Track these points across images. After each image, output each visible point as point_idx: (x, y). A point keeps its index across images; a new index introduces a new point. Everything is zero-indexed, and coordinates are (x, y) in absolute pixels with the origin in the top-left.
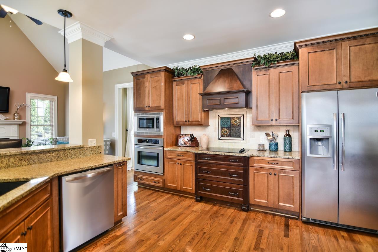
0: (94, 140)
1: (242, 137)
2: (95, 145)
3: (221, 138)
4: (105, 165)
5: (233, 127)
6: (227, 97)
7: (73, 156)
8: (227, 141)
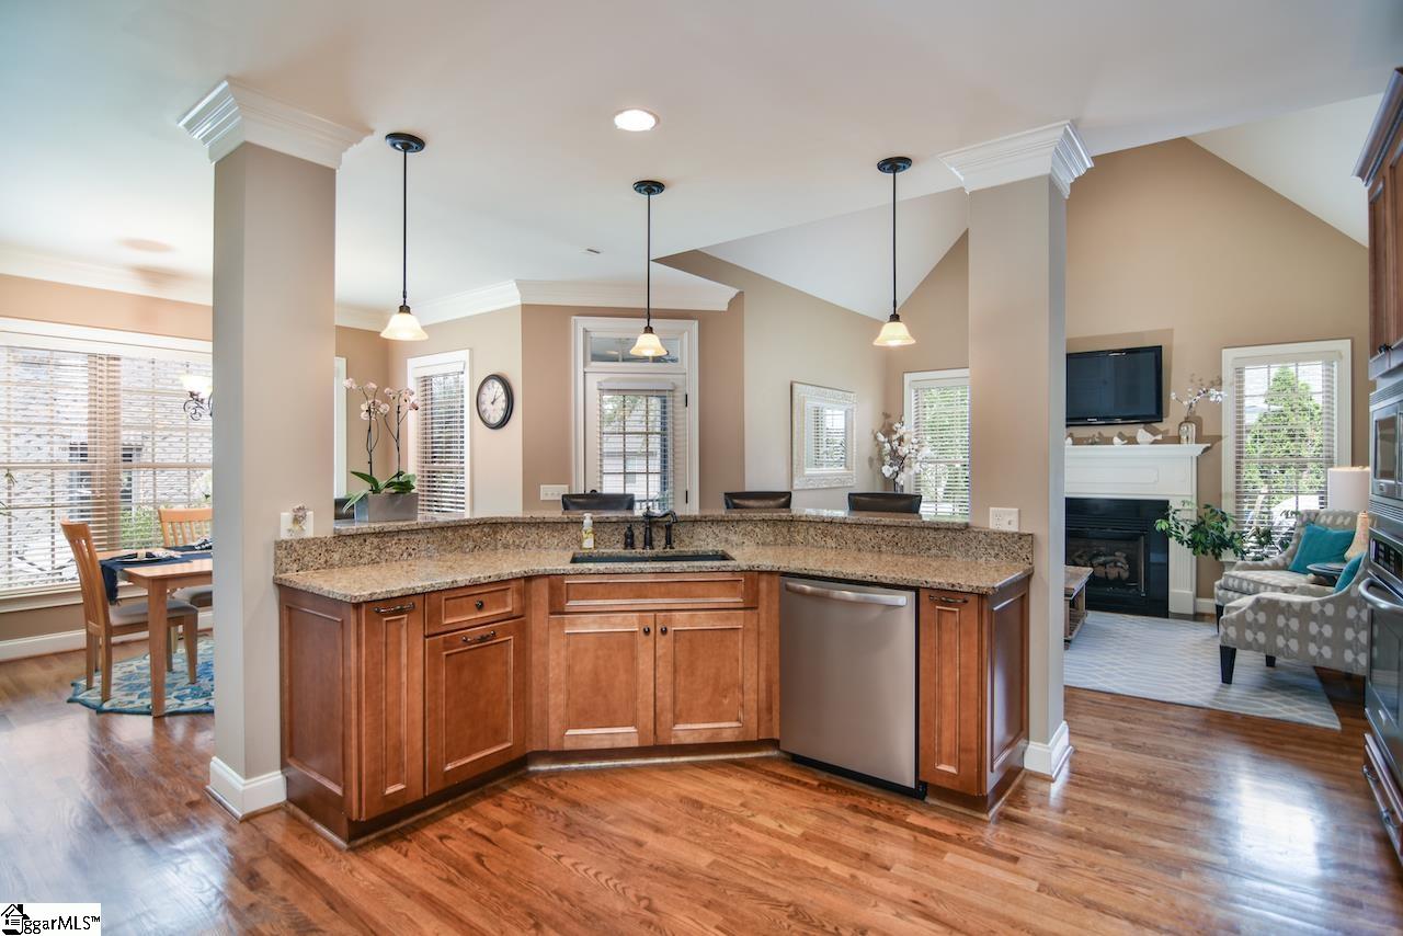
0: (1010, 514)
2: (1014, 528)
4: (884, 581)
7: (933, 551)
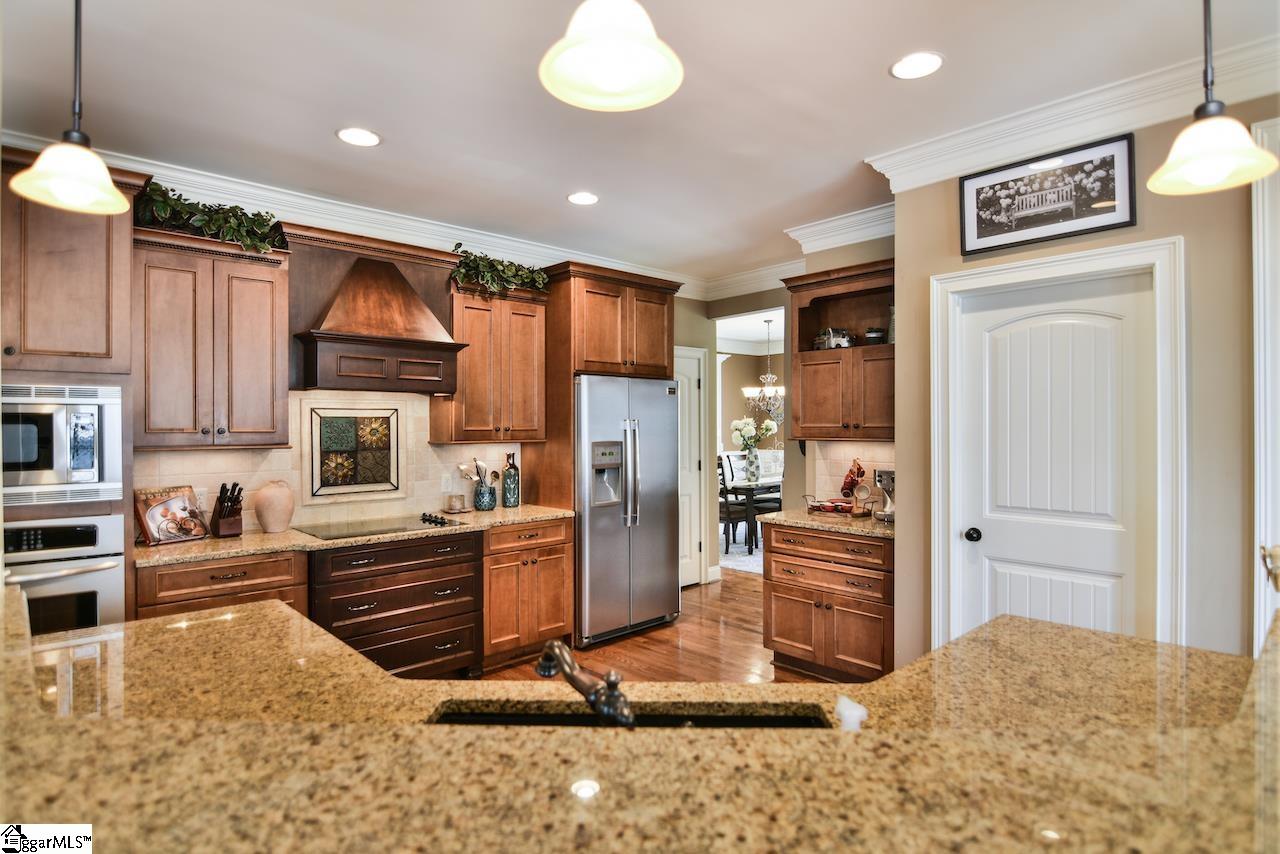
1: (393, 479)
3: (321, 492)
5: (365, 449)
6: (407, 356)
8: (345, 499)
